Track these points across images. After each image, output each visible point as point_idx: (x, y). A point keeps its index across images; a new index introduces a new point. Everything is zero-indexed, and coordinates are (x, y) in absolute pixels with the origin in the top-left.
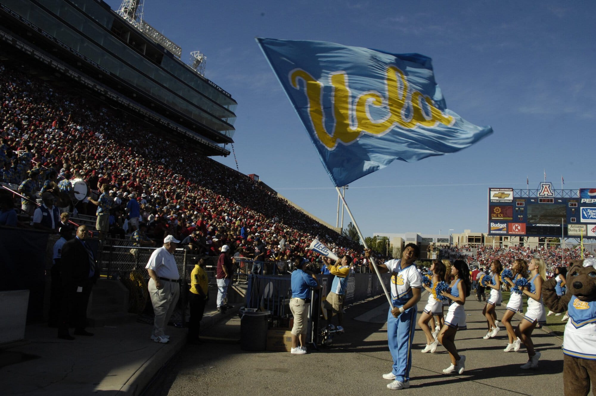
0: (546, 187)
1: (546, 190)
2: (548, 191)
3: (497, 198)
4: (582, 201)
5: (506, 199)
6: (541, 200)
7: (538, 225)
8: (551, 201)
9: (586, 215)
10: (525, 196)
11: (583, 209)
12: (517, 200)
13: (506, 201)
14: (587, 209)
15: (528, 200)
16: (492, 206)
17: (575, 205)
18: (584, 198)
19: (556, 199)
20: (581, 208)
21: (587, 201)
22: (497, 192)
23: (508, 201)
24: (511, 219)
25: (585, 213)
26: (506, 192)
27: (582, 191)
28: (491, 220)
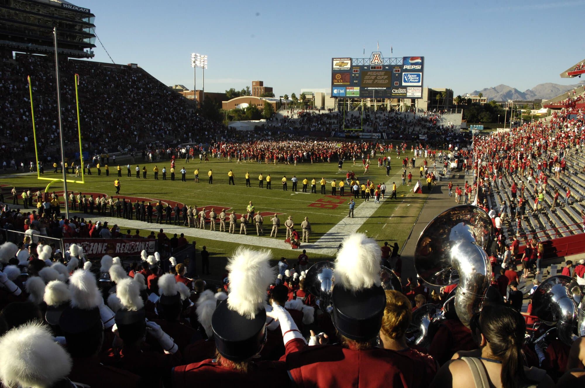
0: (377, 56)
1: (376, 58)
2: (378, 59)
3: (338, 67)
4: (404, 68)
5: (345, 67)
6: (372, 68)
7: (369, 88)
8: (381, 67)
9: (406, 80)
10: (360, 64)
11: (405, 74)
12: (354, 68)
13: (345, 69)
14: (407, 74)
15: (362, 67)
16: (334, 73)
17: (399, 71)
18: (405, 65)
19: (384, 66)
20: (403, 73)
21: (408, 67)
22: (338, 62)
23: (347, 69)
24: (349, 83)
25: (406, 77)
26: (345, 62)
27: (405, 59)
28: (333, 86)
